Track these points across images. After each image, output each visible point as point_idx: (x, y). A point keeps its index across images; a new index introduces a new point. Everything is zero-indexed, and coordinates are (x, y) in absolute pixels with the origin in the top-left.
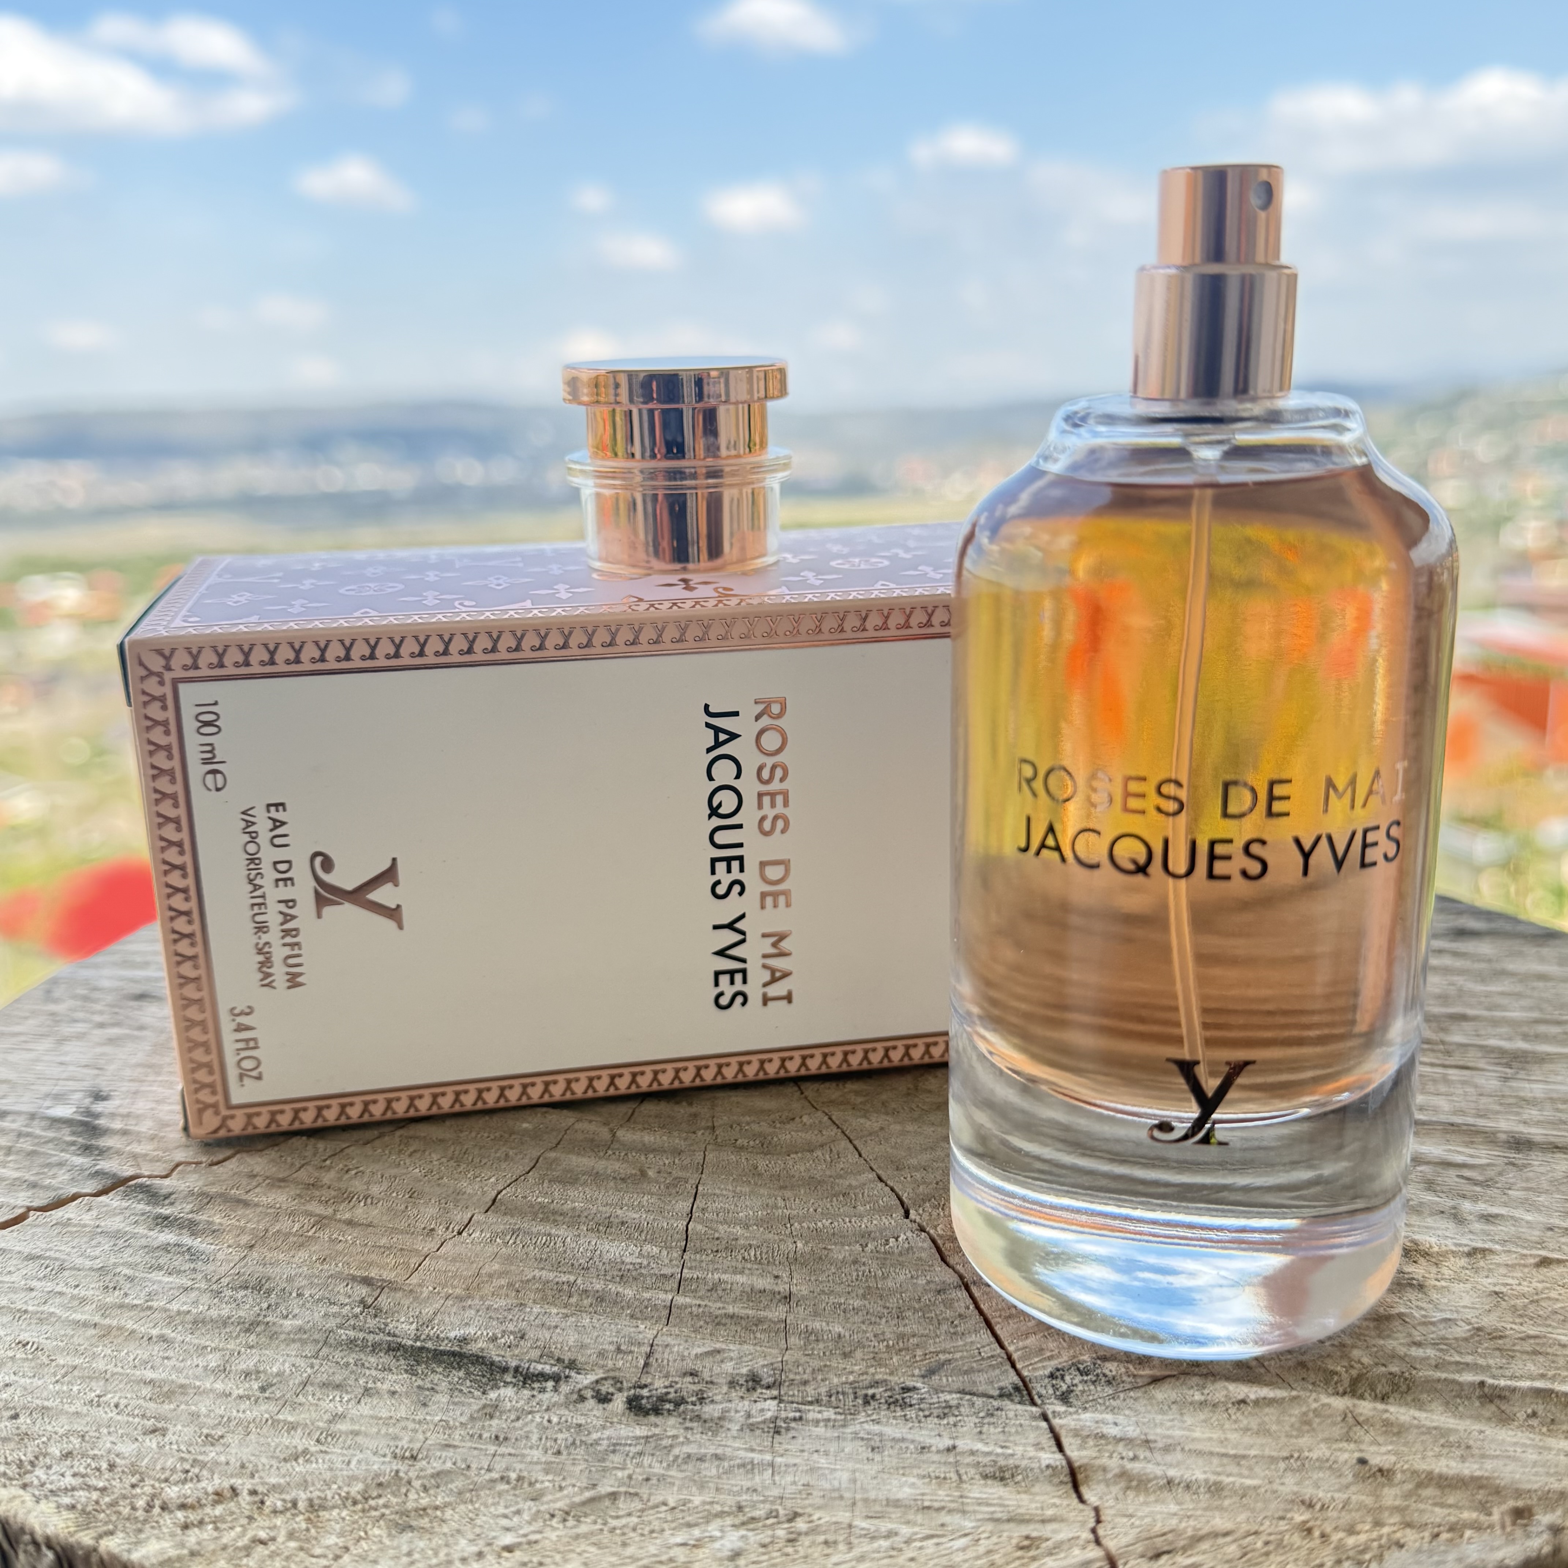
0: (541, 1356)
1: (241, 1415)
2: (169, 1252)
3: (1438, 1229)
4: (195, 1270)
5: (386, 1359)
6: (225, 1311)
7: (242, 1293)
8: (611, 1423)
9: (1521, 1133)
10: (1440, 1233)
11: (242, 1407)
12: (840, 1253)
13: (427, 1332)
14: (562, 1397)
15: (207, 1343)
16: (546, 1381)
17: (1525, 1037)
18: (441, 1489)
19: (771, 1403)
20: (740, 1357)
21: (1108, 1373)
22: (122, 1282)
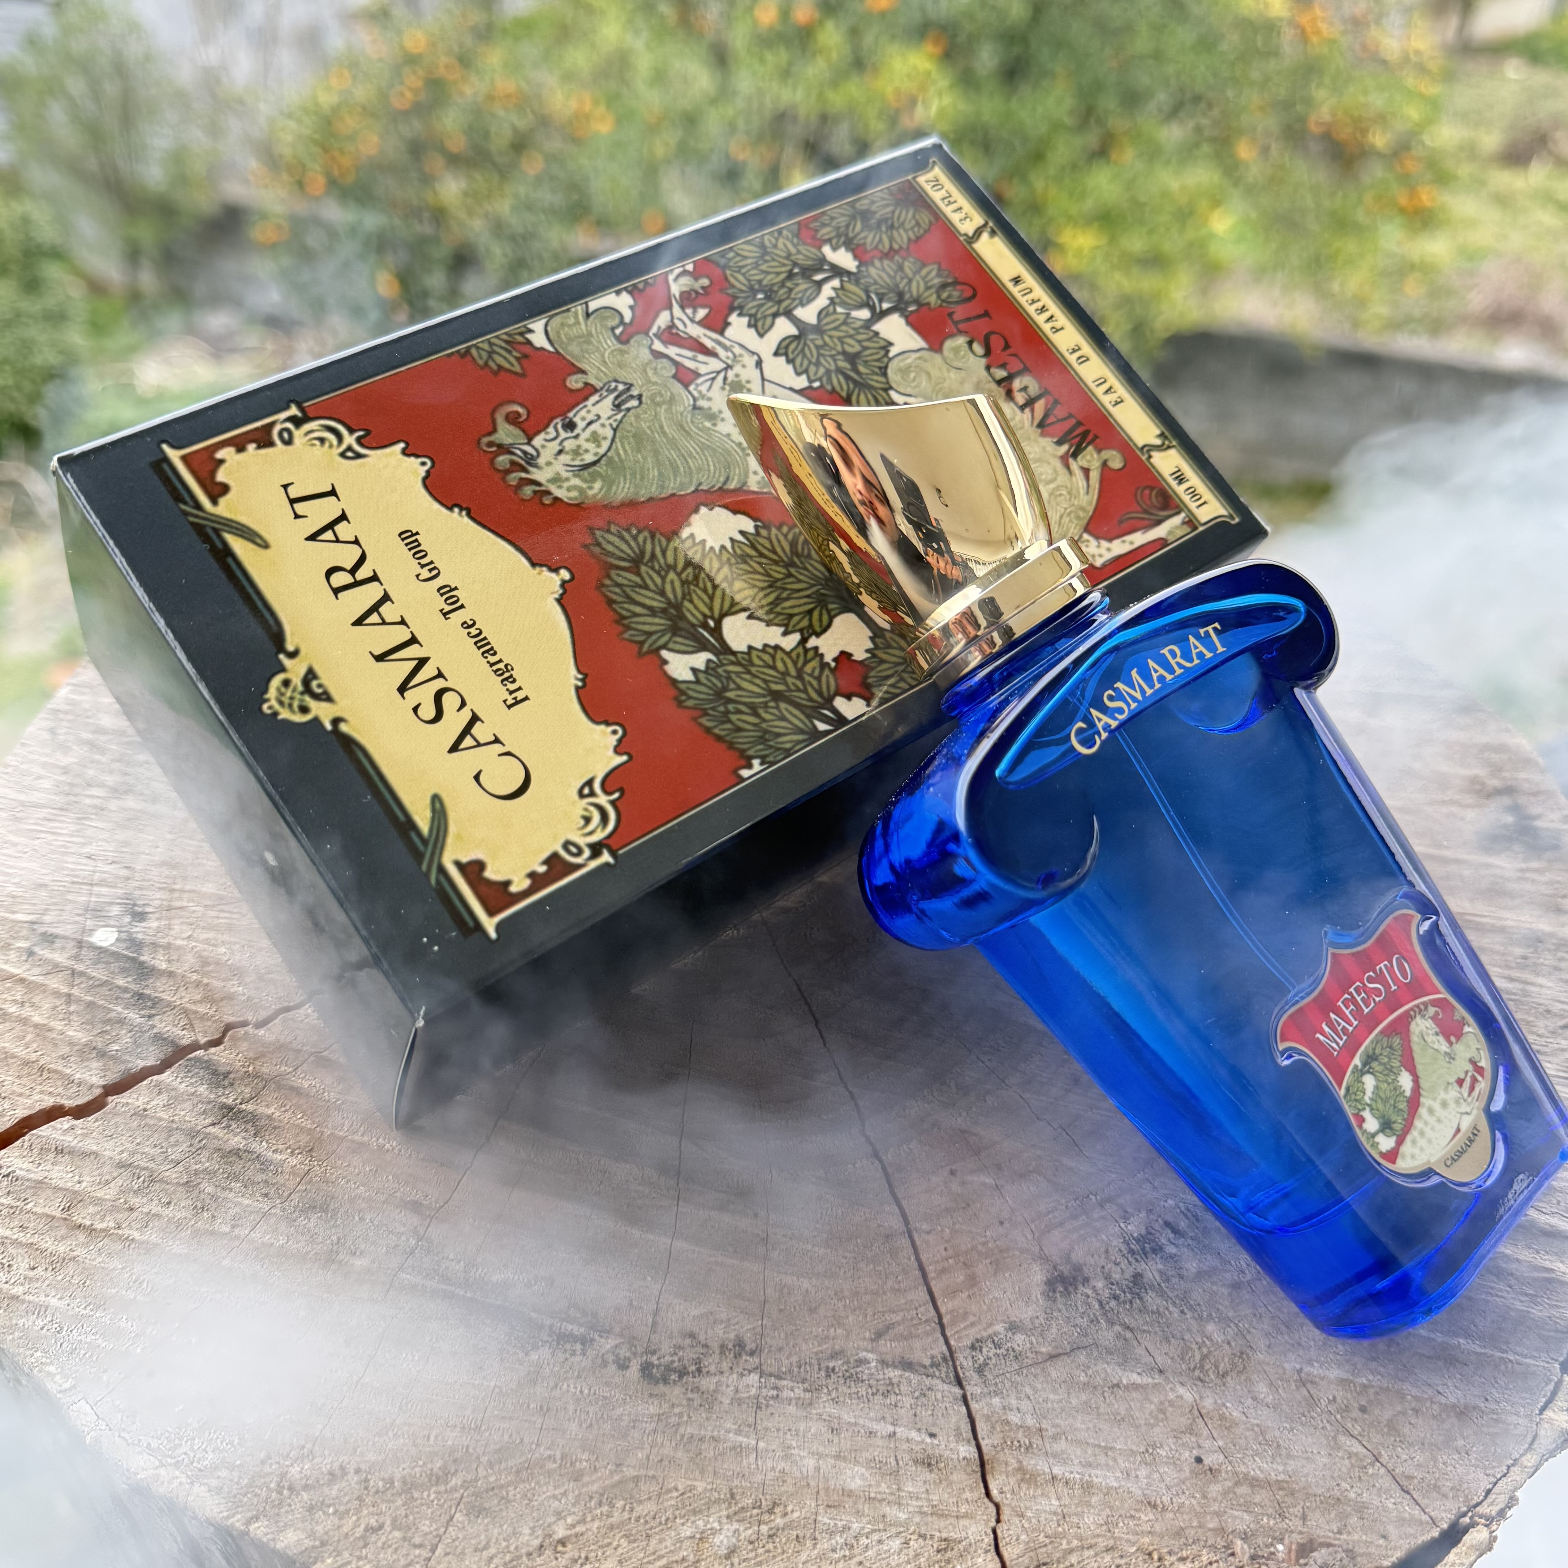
5: (443, 1307)
8: (630, 1395)
13: (473, 1274)
14: (589, 1362)
16: (576, 1343)
18: (503, 1466)
19: (754, 1378)
20: (729, 1320)
21: (1016, 1348)
22: (208, 1201)
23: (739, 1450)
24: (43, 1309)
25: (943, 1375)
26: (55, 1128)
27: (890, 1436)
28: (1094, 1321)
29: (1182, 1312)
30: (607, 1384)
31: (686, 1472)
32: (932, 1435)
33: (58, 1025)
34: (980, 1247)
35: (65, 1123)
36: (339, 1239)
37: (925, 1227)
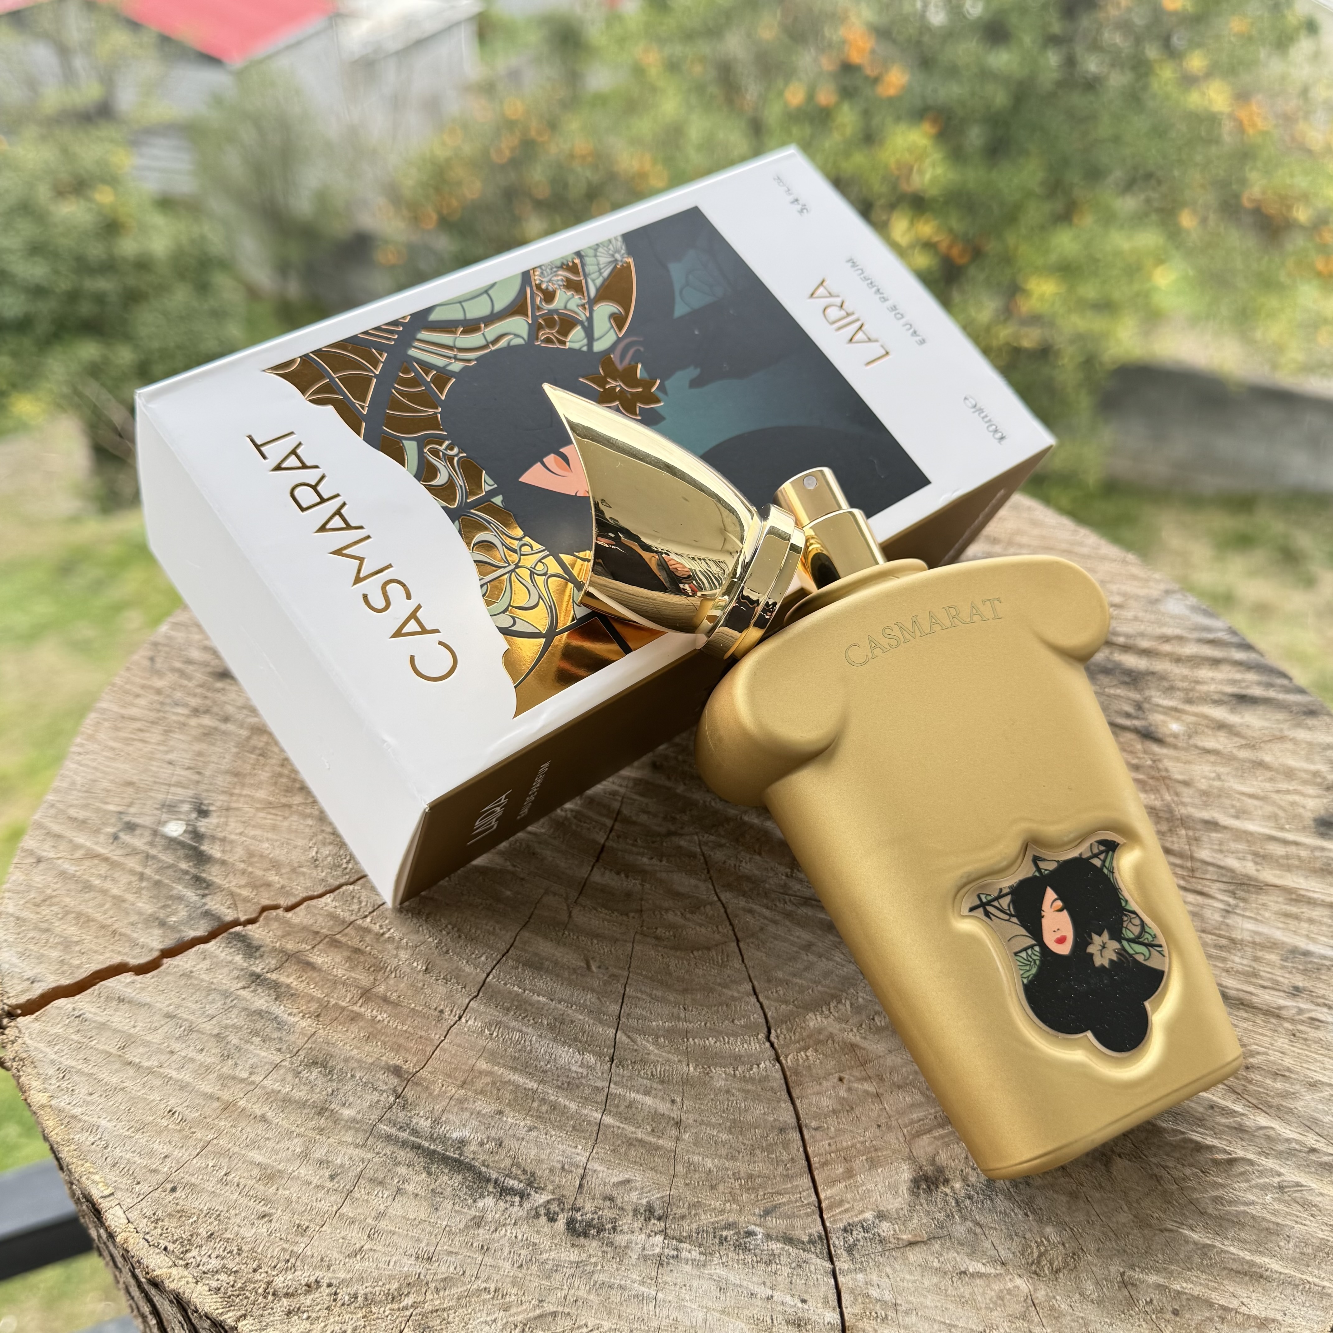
0: (512, 1165)
1: (319, 1205)
2: (262, 1018)
4: (281, 1039)
5: (410, 1156)
6: (303, 1094)
7: (314, 1072)
8: (556, 1244)
11: (319, 1197)
13: (437, 1132)
14: (525, 1213)
16: (515, 1196)
18: (447, 1293)
19: (659, 1239)
20: (642, 1188)
21: (882, 1233)
22: (233, 1051)
23: (640, 1298)
24: (95, 1128)
25: (818, 1251)
26: (119, 981)
27: (768, 1298)
28: (950, 1216)
29: (1026, 1215)
30: (538, 1232)
31: (596, 1313)
32: (804, 1301)
33: (130, 897)
34: (858, 1145)
35: (128, 977)
36: (333, 1091)
37: (814, 1124)
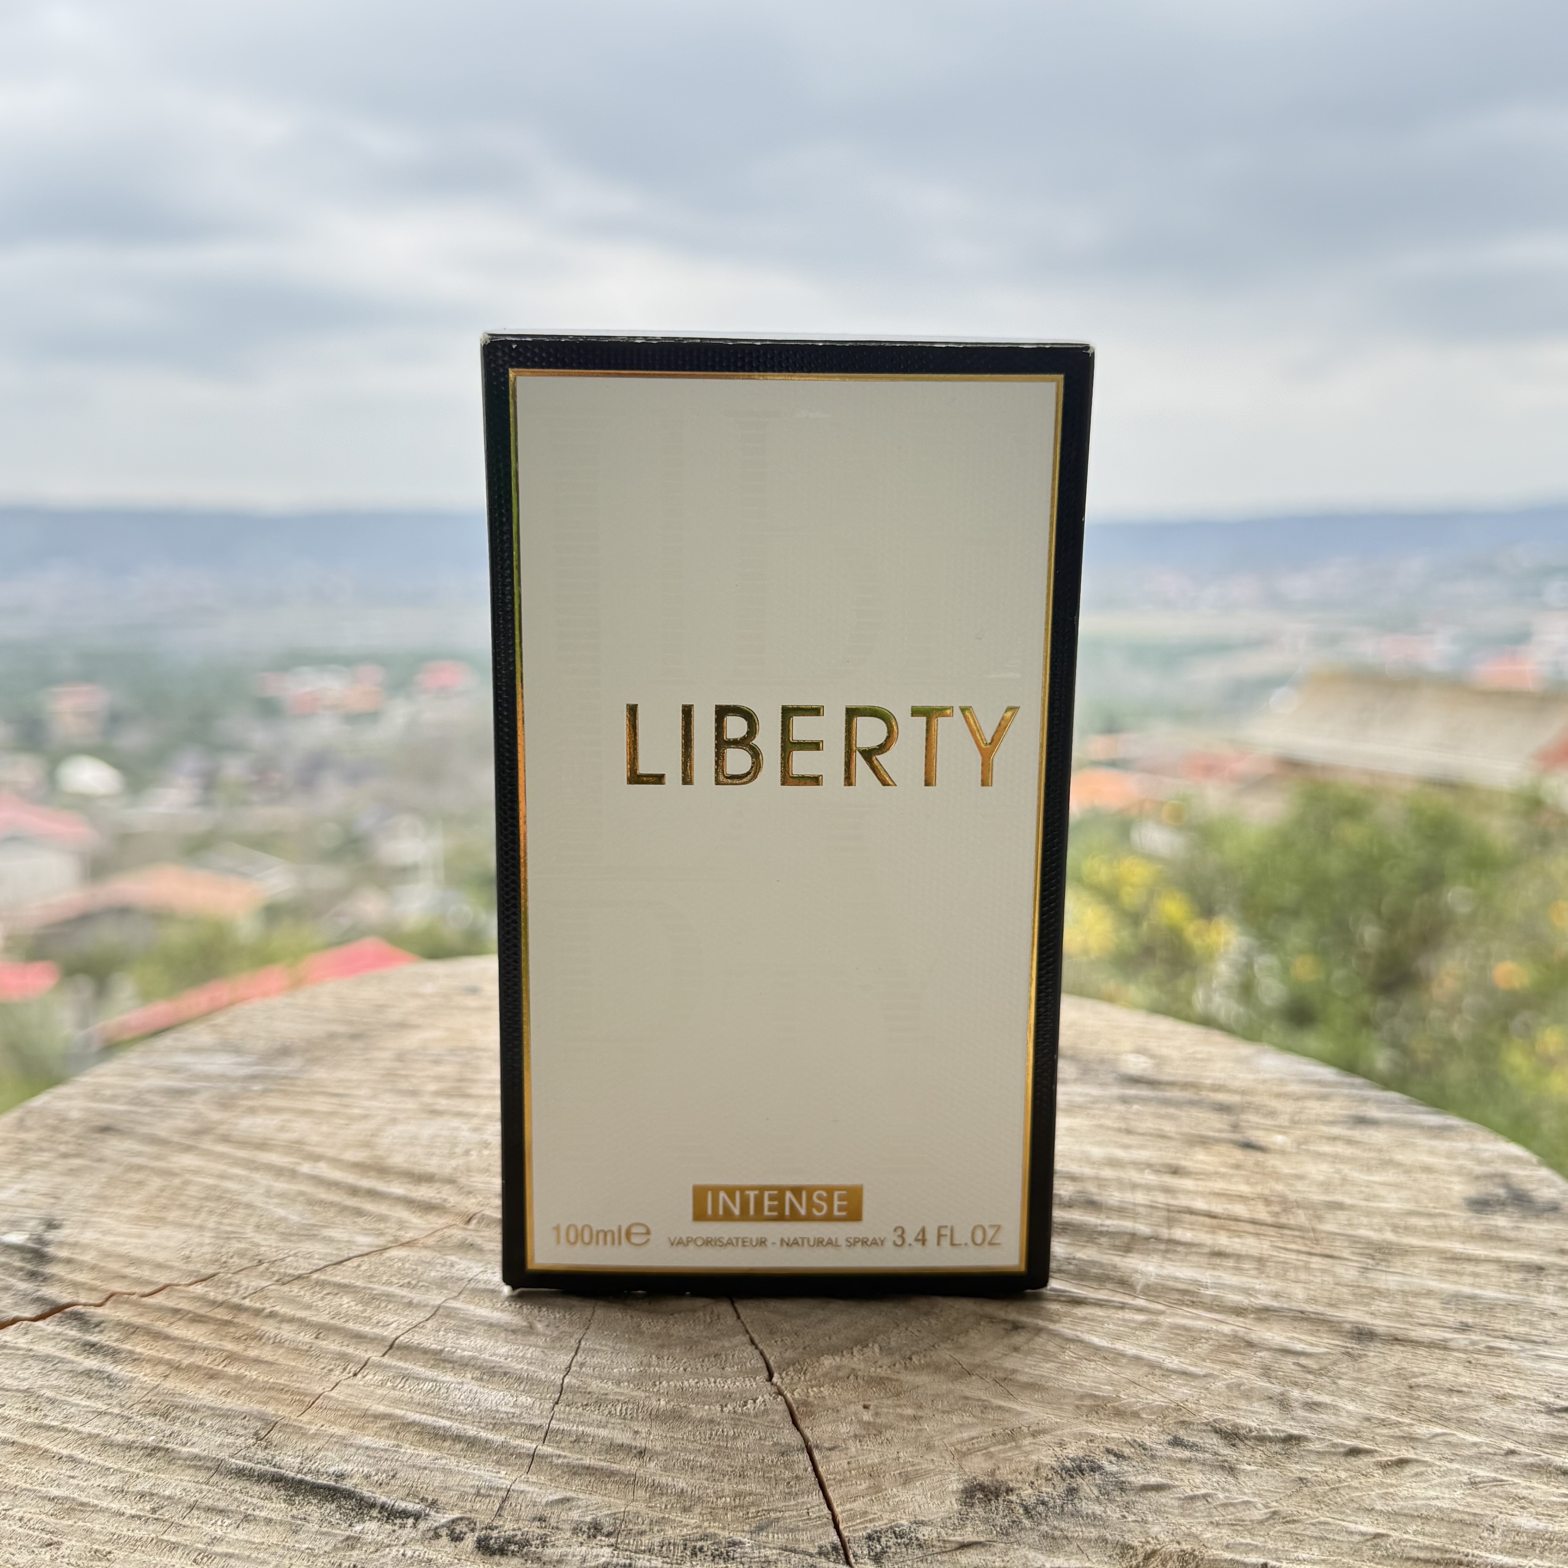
0: (408, 1495)
1: (130, 1533)
2: (91, 1378)
3: (1263, 1414)
4: (111, 1396)
5: (267, 1489)
6: (131, 1437)
7: (150, 1419)
8: (459, 1560)
9: (1367, 1324)
10: (1263, 1417)
11: (133, 1526)
12: (699, 1411)
13: (309, 1465)
14: (419, 1533)
15: (111, 1465)
16: (408, 1518)
17: (1395, 1229)
19: (607, 1551)
21: (921, 1538)
25: (831, 1558)
28: (1017, 1522)
30: (435, 1550)
37: (828, 1446)
